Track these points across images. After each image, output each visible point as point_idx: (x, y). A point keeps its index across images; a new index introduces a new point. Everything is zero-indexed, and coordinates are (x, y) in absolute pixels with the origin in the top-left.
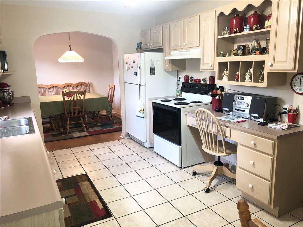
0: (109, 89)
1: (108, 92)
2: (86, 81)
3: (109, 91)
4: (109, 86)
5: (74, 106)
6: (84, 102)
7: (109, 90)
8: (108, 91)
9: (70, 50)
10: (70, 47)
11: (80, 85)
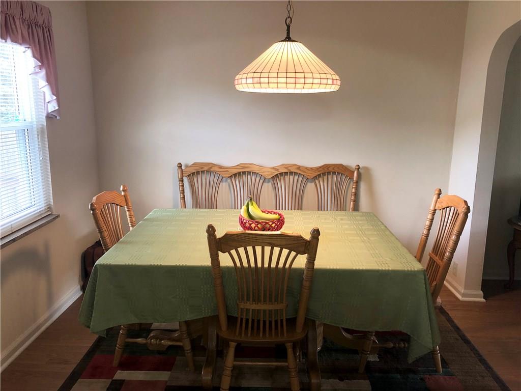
0: (432, 208)
1: (428, 223)
2: (350, 161)
3: (432, 220)
4: (435, 197)
5: (257, 300)
6: (306, 284)
7: (434, 214)
8: (430, 217)
9: (288, 39)
10: (289, 27)
11: (329, 173)
